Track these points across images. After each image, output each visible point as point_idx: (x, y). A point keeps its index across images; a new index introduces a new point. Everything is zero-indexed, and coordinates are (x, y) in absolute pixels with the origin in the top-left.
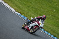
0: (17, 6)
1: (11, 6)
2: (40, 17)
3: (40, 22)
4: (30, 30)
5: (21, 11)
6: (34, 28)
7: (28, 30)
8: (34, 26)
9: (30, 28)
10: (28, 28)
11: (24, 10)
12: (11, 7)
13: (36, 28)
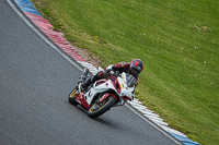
0: (173, 105)
1: (151, 107)
3: (123, 79)
5: (186, 125)
9: (89, 101)
10: (84, 100)
12: (149, 108)
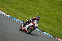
2: (34, 18)
4: (27, 31)
5: (11, 13)
6: (30, 28)
7: (25, 31)
8: (30, 27)
10: (25, 29)
11: (13, 12)
13: (32, 28)
